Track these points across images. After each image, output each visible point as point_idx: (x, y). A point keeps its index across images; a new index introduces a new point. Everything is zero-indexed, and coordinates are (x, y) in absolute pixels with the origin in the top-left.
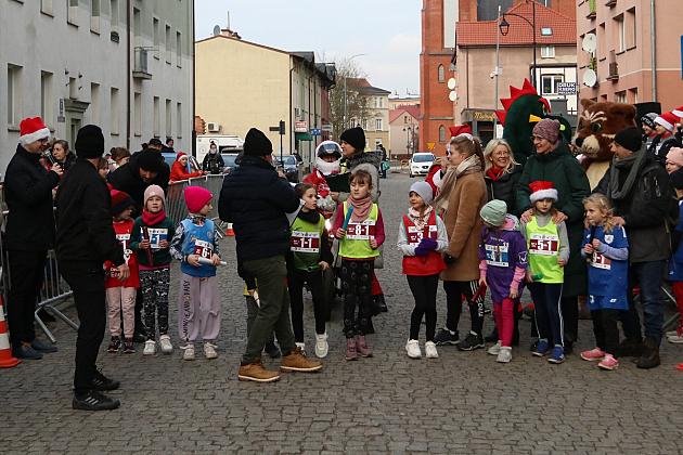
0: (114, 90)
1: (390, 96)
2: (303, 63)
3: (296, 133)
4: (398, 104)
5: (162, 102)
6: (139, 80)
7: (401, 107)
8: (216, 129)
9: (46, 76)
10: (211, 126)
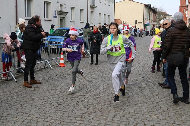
0: (81, 10)
1: (172, 17)
2: (148, 7)
3: (145, 24)
5: (102, 15)
8: (125, 23)
10: (124, 22)
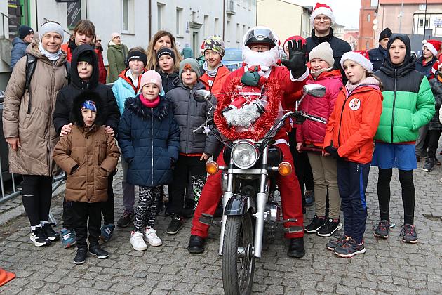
0: (216, 19)
1: (345, 28)
2: (307, 11)
4: (348, 32)
5: (241, 26)
6: (229, 15)
7: (349, 33)
9: (179, 10)
